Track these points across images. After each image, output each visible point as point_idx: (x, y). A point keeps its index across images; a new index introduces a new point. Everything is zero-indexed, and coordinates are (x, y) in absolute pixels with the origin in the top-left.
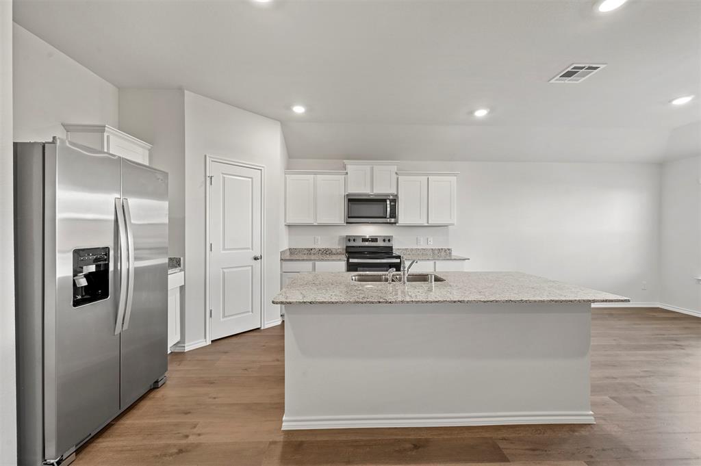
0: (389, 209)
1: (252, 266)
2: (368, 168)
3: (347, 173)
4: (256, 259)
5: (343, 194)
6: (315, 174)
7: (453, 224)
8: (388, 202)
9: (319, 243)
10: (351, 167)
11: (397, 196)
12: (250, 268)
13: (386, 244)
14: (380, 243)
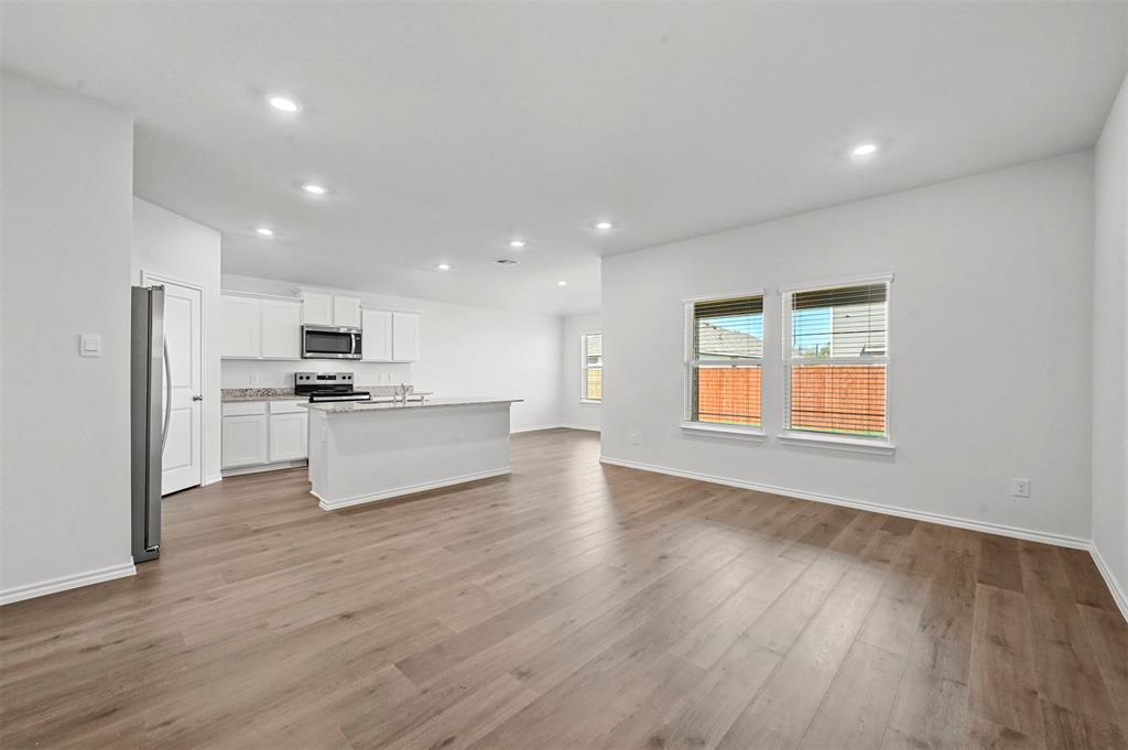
0: (354, 344)
1: (191, 409)
2: (328, 298)
3: (302, 301)
4: (195, 399)
5: (298, 325)
6: (260, 297)
7: (414, 362)
8: (353, 337)
9: (258, 381)
10: (308, 294)
11: (361, 330)
12: (188, 411)
13: (346, 382)
14: (339, 381)
